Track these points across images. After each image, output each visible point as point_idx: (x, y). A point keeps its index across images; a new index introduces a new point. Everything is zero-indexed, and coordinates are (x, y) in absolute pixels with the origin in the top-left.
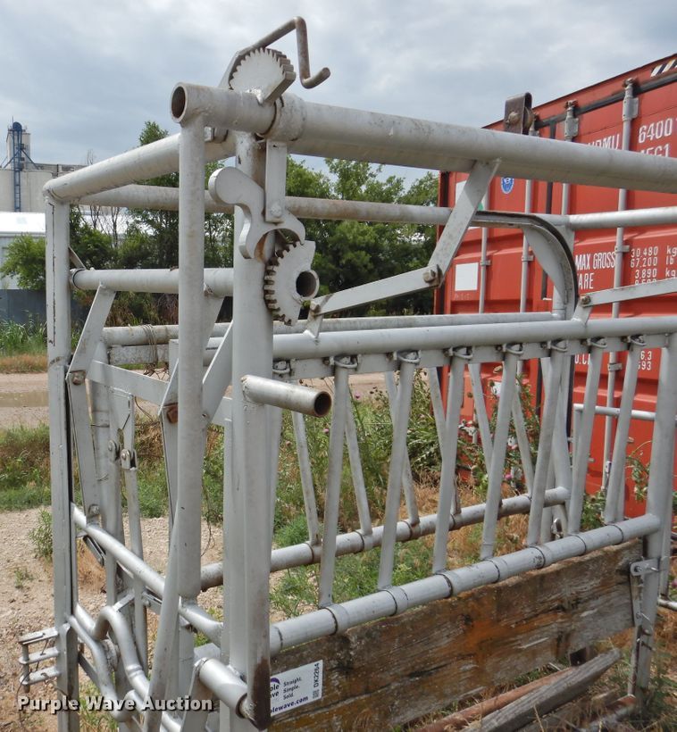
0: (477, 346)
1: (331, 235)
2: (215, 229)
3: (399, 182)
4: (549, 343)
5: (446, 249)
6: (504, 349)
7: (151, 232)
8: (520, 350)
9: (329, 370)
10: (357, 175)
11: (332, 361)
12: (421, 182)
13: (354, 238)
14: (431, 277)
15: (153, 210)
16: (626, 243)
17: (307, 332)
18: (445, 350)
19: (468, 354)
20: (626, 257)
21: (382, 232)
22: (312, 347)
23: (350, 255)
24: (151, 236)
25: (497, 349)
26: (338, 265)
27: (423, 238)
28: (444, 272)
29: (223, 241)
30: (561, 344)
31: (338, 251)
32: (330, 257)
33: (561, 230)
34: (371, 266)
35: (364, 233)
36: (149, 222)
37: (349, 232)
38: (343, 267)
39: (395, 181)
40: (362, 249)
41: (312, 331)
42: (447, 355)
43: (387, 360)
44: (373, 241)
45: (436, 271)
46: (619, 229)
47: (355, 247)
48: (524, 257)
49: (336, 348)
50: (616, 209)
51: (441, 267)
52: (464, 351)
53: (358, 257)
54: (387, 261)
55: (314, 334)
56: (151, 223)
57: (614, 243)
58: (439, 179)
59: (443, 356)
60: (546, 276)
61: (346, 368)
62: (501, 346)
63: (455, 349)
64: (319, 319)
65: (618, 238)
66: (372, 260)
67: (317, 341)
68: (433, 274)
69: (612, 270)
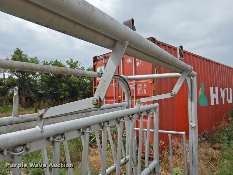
0: (111, 120)
1: (68, 80)
2: (37, 78)
3: (84, 68)
4: (131, 115)
5: (103, 88)
6: (119, 120)
7: (16, 78)
8: (124, 120)
9: (50, 143)
10: (74, 66)
11: (51, 139)
12: (89, 68)
13: (74, 81)
14: (96, 102)
15: (18, 72)
16: (135, 83)
17: (37, 127)
18: (100, 124)
19: (108, 124)
20: (136, 86)
21: (80, 79)
22: (40, 135)
23: (73, 85)
24: (16, 79)
25: (116, 120)
26: (70, 87)
27: (90, 81)
28: (102, 100)
29: (39, 81)
30: (134, 116)
31: (70, 84)
32: (68, 85)
33: (126, 80)
34: (79, 87)
35: (76, 80)
36: (16, 75)
37: (73, 79)
38: (72, 87)
39: (83, 68)
40: (76, 83)
41: (39, 127)
42: (101, 125)
43: (78, 132)
44: (78, 81)
45: (98, 99)
46: (134, 80)
47: (74, 83)
48: (114, 86)
49: (53, 132)
50: (133, 75)
51: (101, 97)
52: (107, 123)
53: (75, 85)
54: (81, 86)
55: (40, 128)
56: (17, 75)
57: (133, 83)
58: (93, 68)
59: (100, 126)
60: (123, 92)
61: (58, 141)
62: (118, 119)
63: (103, 123)
64: (43, 120)
65: (134, 82)
66: (79, 86)
67: (42, 132)
68: (97, 100)
69: (133, 90)
